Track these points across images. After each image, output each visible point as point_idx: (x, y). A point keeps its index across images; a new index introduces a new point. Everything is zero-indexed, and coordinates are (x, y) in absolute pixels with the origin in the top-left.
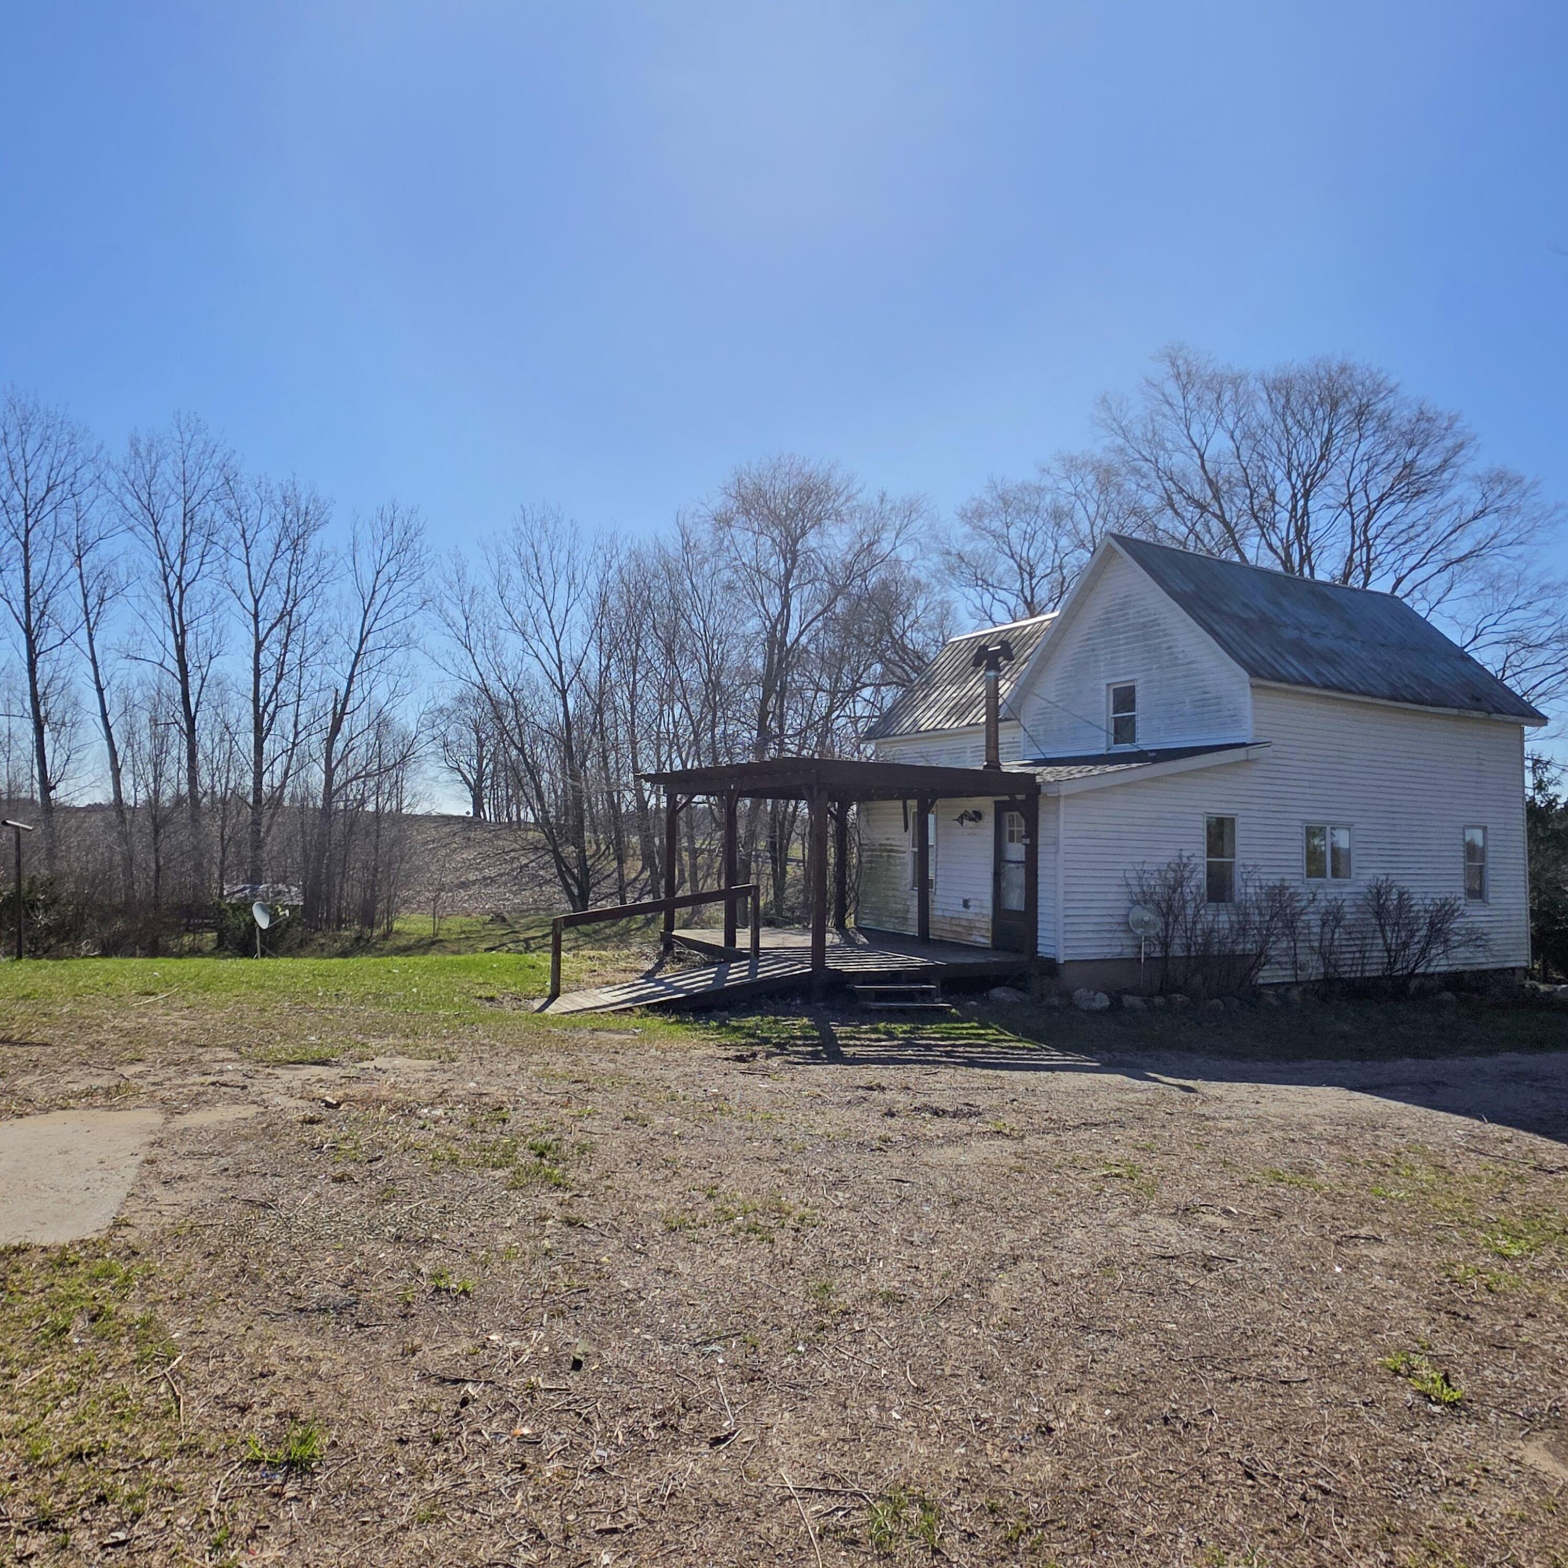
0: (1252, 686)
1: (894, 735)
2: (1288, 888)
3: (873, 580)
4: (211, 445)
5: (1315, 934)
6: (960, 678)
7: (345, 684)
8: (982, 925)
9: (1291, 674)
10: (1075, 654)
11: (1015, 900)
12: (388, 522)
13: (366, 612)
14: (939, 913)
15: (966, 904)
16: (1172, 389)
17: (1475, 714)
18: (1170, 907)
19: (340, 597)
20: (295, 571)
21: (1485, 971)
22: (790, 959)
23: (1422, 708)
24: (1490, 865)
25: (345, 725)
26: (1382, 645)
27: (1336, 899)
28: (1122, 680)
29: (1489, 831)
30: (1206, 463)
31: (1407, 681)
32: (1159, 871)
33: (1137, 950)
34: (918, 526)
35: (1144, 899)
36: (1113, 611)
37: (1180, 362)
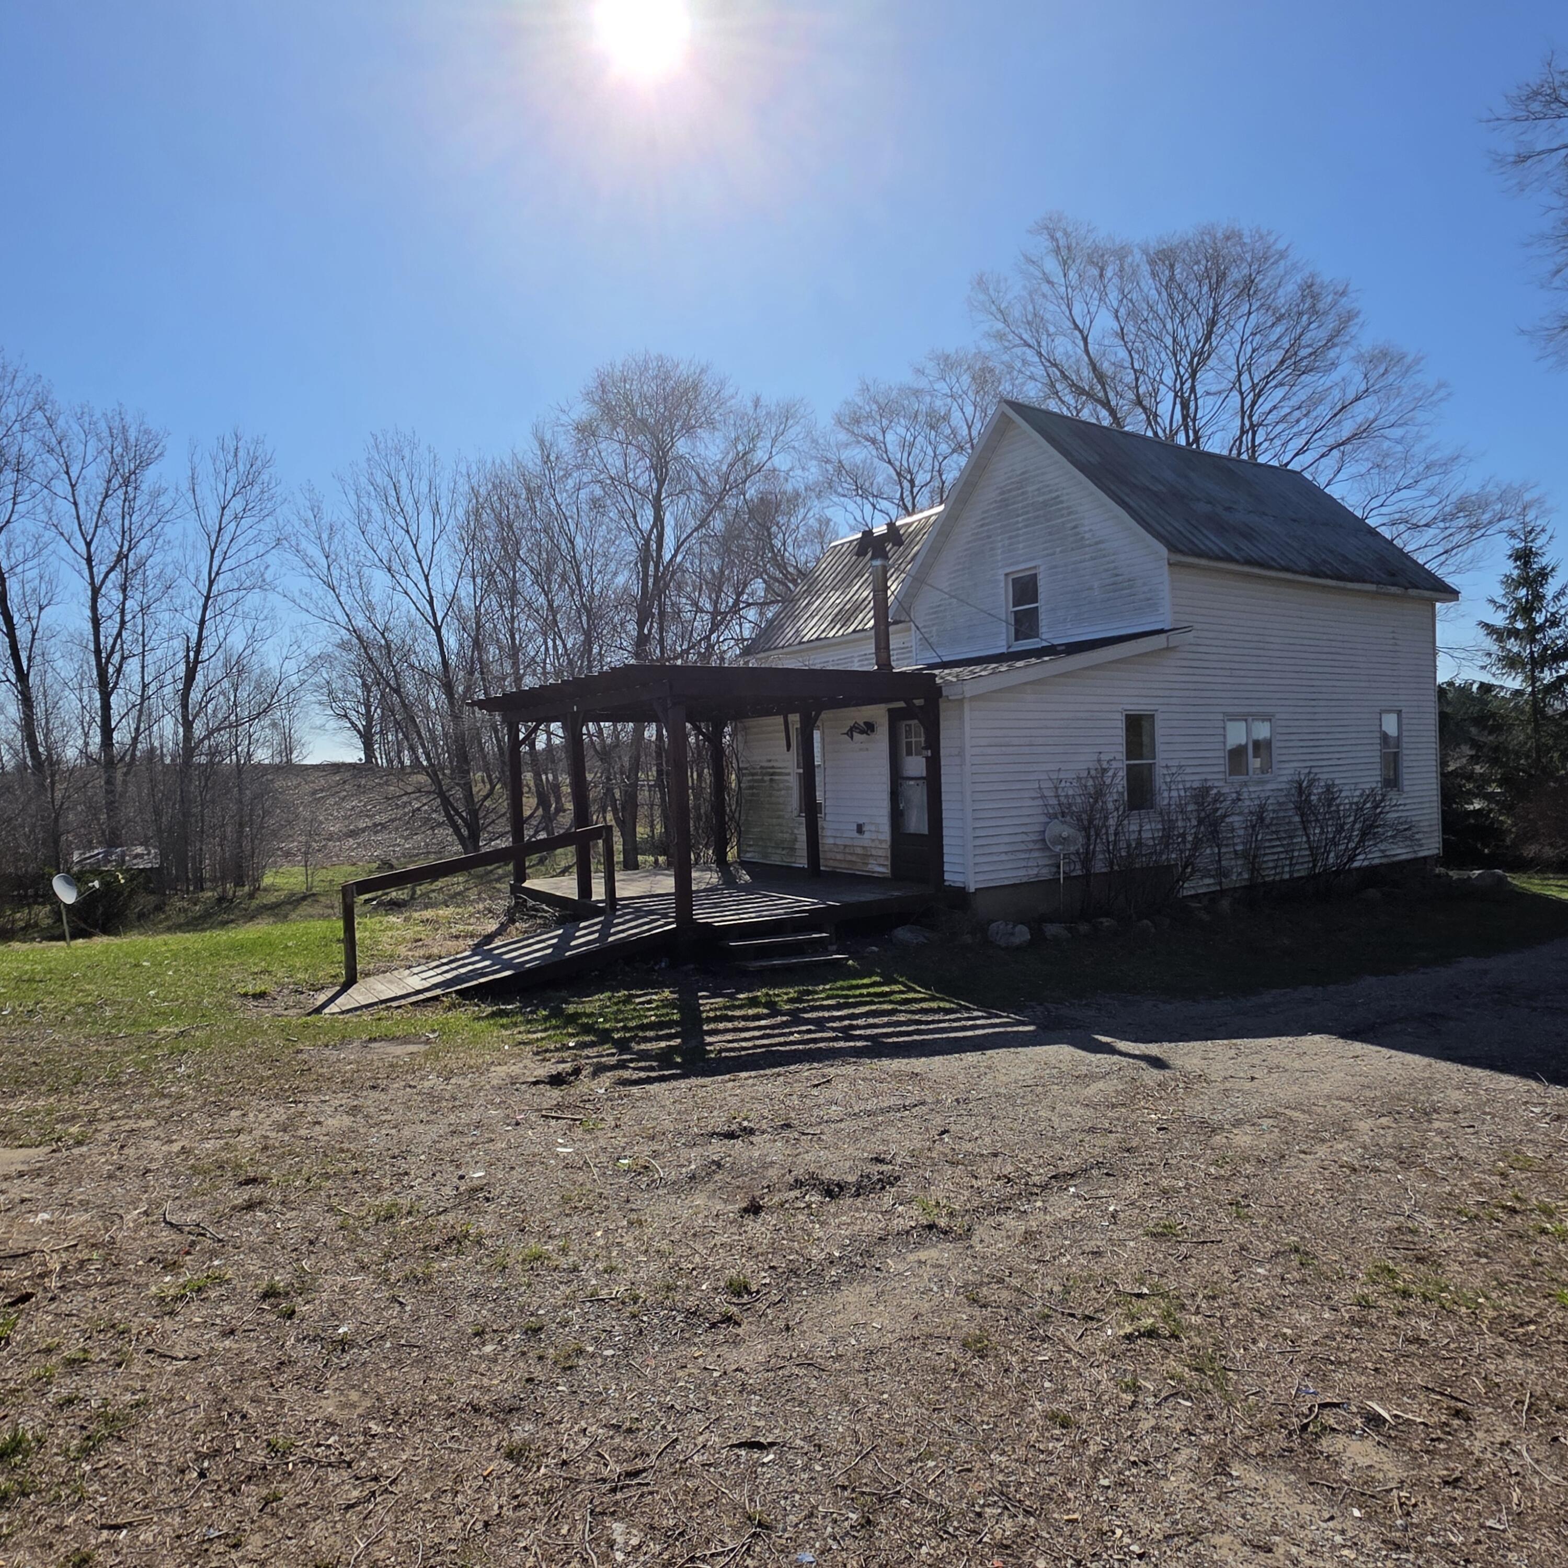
0: (1170, 564)
1: (775, 648)
2: (1211, 788)
3: (752, 492)
4: (10, 369)
5: (1239, 836)
6: (844, 582)
7: (197, 630)
8: (880, 853)
9: (1210, 549)
10: (969, 542)
11: (917, 822)
12: (232, 454)
13: (213, 552)
14: (831, 841)
15: (860, 829)
16: (1052, 266)
17: (1393, 589)
18: (1090, 821)
19: (185, 535)
20: (127, 512)
21: (1400, 862)
22: (652, 912)
23: (1341, 584)
24: (1405, 752)
25: (199, 677)
26: (1294, 520)
27: (1259, 798)
28: (1021, 568)
29: (1404, 715)
30: (1090, 347)
31: (1324, 556)
32: (1079, 779)
33: (1054, 870)
34: (794, 432)
35: (1063, 812)
36: (1010, 491)
37: (1059, 235)
